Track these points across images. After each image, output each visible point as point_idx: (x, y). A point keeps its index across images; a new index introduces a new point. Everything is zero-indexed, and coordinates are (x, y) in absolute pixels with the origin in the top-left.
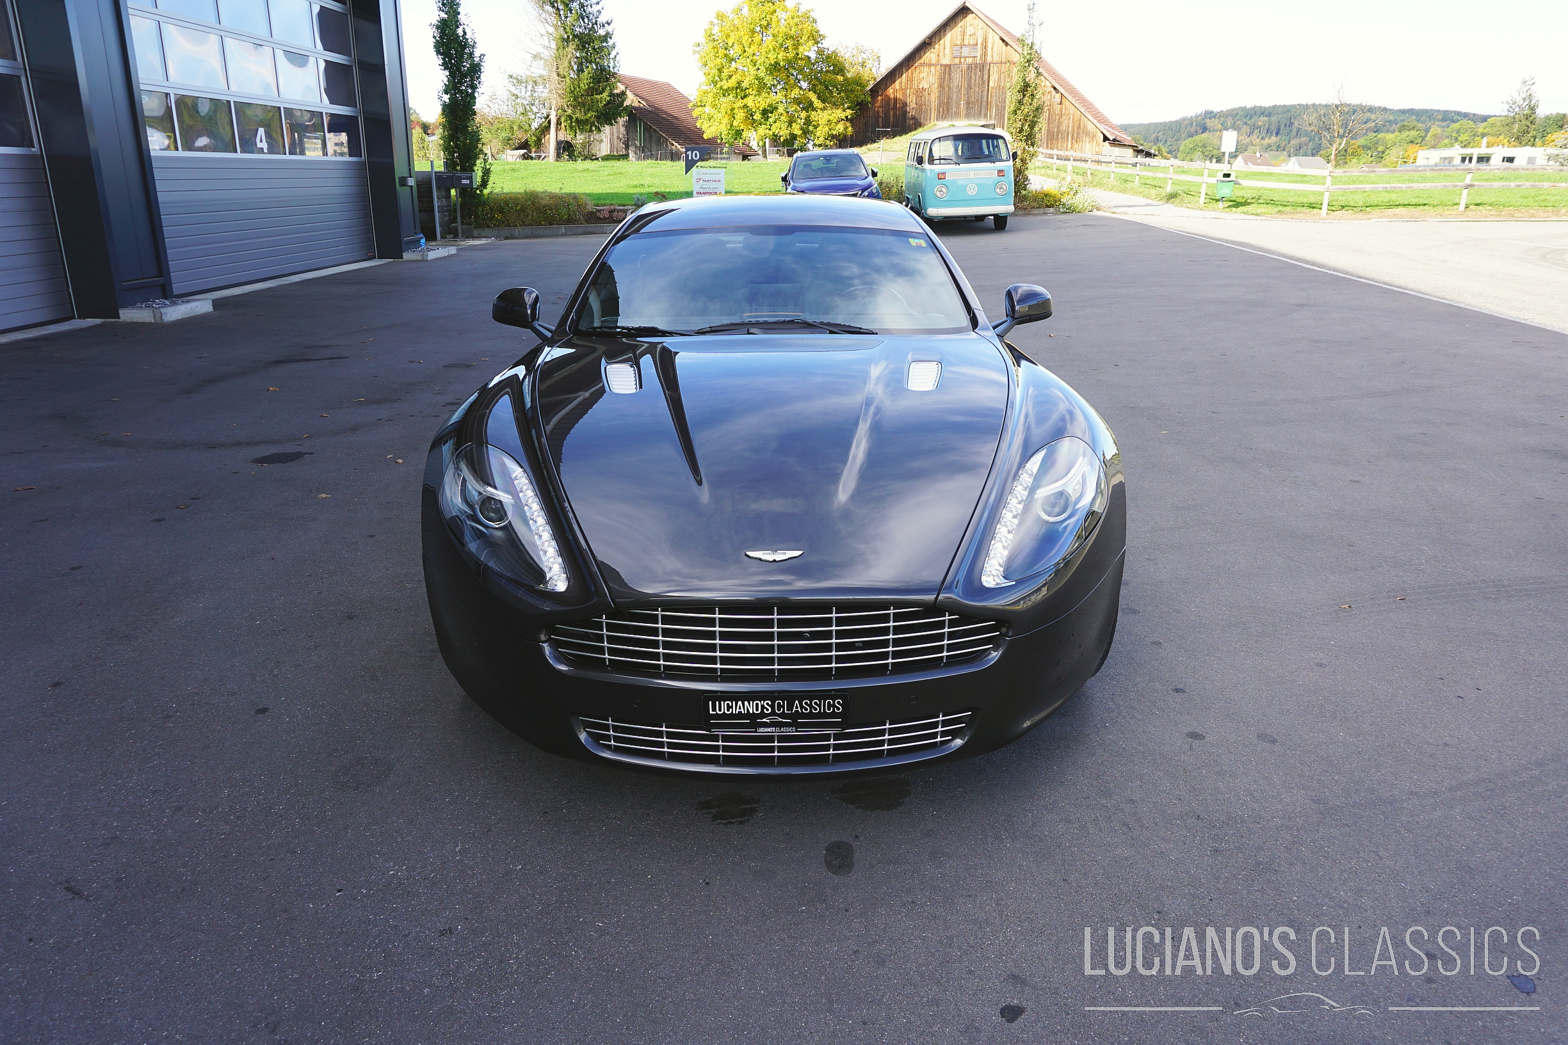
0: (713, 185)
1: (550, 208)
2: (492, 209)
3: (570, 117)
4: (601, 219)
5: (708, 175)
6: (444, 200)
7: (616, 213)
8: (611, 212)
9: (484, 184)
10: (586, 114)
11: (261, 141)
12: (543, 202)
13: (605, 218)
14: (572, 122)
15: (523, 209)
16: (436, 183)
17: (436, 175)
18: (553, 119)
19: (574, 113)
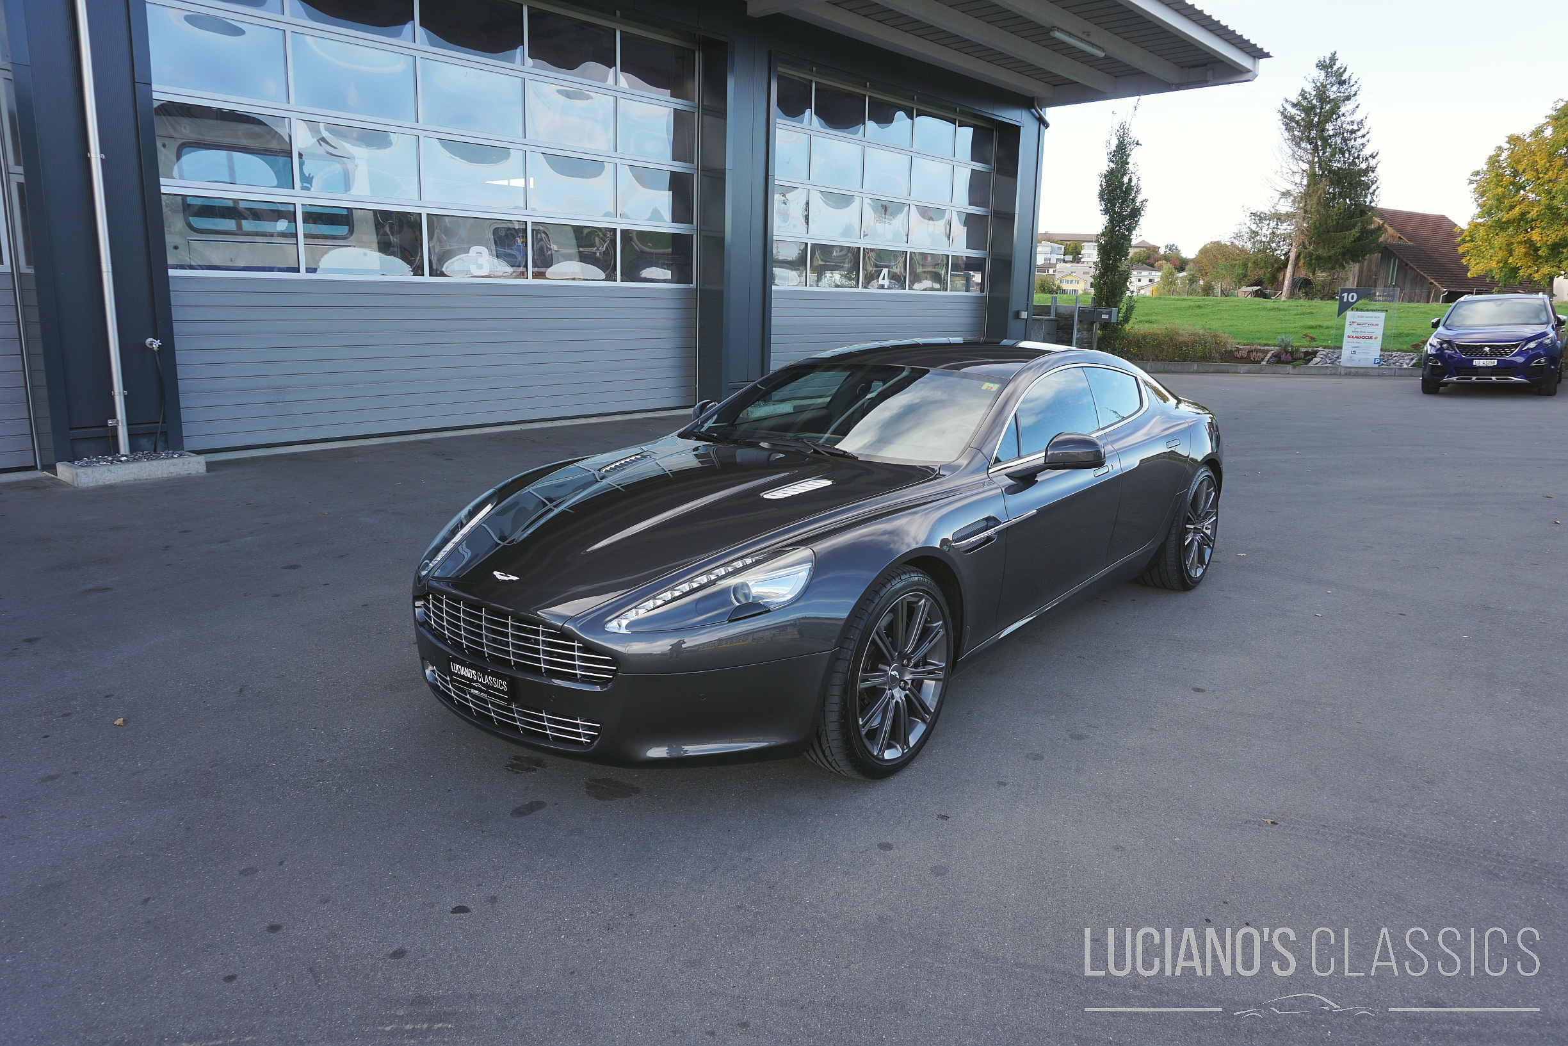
0: (1371, 329)
1: (1185, 344)
2: (1129, 343)
3: (1311, 254)
4: (1238, 358)
5: (1364, 318)
6: (1085, 332)
7: (1255, 353)
8: (1250, 351)
9: (1126, 319)
10: (1329, 252)
11: (884, 279)
12: (1181, 339)
13: (1242, 358)
14: (1311, 260)
15: (1159, 345)
16: (1079, 317)
17: (1079, 310)
18: (1292, 255)
19: (1315, 249)
